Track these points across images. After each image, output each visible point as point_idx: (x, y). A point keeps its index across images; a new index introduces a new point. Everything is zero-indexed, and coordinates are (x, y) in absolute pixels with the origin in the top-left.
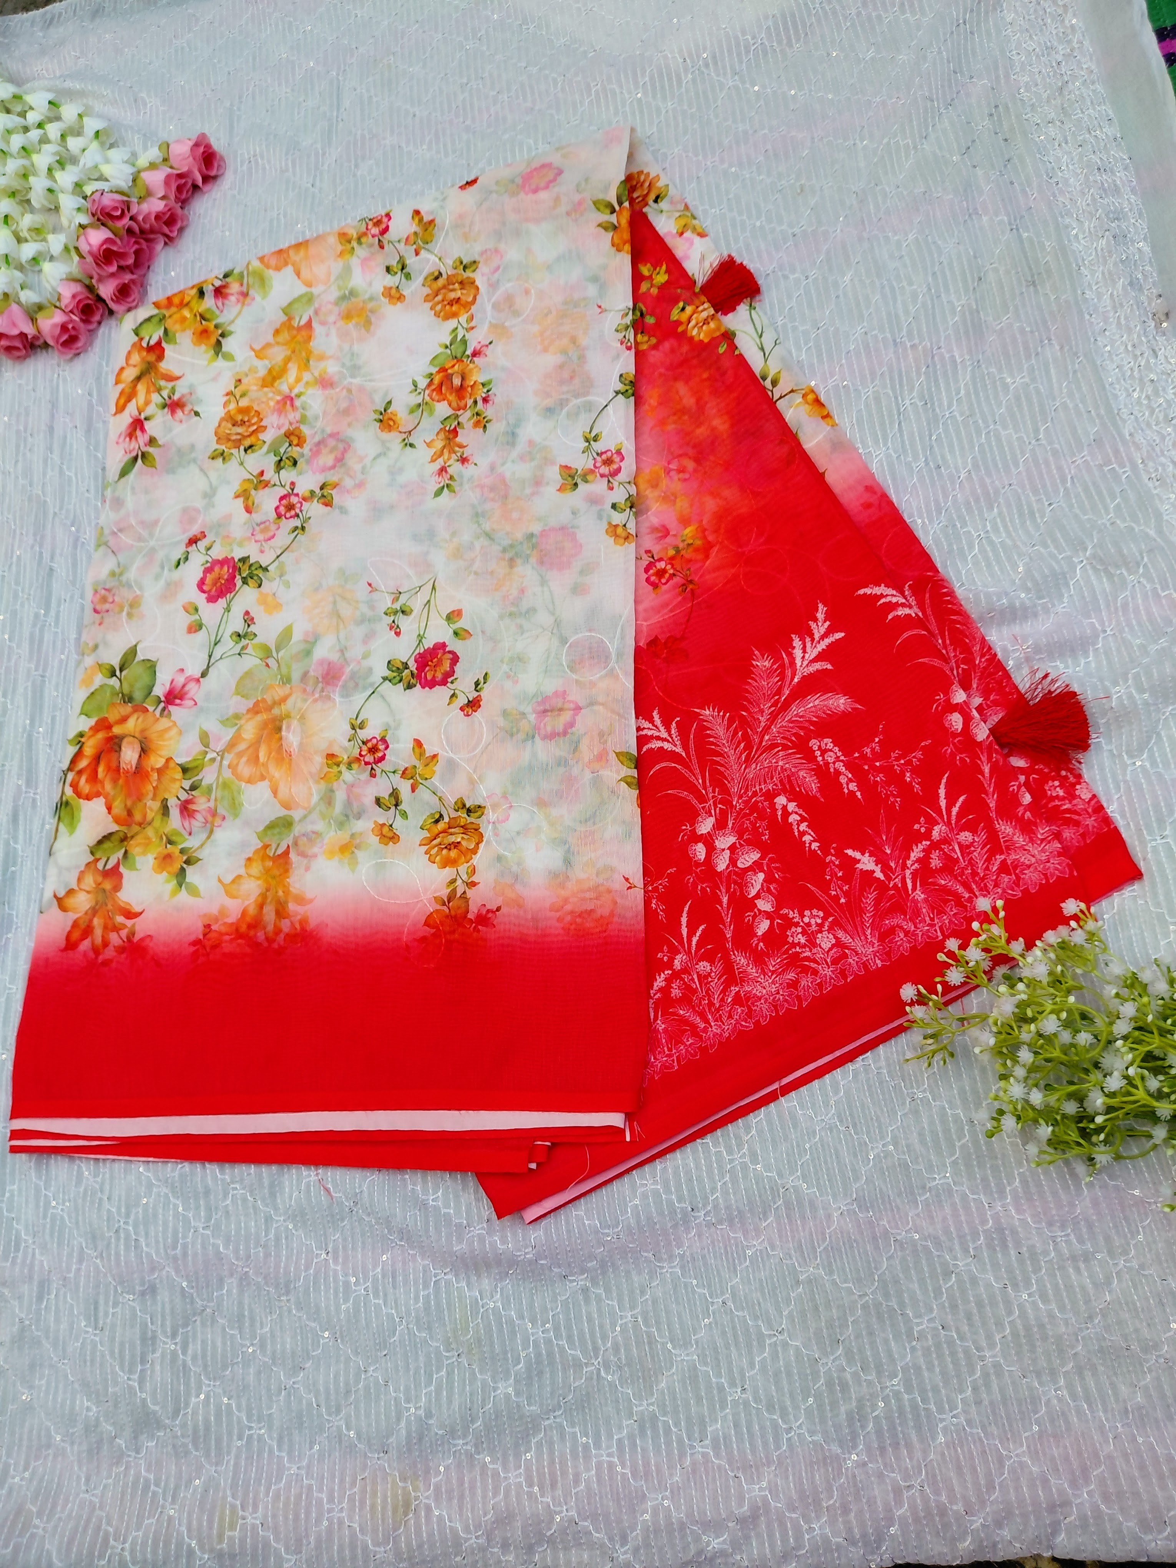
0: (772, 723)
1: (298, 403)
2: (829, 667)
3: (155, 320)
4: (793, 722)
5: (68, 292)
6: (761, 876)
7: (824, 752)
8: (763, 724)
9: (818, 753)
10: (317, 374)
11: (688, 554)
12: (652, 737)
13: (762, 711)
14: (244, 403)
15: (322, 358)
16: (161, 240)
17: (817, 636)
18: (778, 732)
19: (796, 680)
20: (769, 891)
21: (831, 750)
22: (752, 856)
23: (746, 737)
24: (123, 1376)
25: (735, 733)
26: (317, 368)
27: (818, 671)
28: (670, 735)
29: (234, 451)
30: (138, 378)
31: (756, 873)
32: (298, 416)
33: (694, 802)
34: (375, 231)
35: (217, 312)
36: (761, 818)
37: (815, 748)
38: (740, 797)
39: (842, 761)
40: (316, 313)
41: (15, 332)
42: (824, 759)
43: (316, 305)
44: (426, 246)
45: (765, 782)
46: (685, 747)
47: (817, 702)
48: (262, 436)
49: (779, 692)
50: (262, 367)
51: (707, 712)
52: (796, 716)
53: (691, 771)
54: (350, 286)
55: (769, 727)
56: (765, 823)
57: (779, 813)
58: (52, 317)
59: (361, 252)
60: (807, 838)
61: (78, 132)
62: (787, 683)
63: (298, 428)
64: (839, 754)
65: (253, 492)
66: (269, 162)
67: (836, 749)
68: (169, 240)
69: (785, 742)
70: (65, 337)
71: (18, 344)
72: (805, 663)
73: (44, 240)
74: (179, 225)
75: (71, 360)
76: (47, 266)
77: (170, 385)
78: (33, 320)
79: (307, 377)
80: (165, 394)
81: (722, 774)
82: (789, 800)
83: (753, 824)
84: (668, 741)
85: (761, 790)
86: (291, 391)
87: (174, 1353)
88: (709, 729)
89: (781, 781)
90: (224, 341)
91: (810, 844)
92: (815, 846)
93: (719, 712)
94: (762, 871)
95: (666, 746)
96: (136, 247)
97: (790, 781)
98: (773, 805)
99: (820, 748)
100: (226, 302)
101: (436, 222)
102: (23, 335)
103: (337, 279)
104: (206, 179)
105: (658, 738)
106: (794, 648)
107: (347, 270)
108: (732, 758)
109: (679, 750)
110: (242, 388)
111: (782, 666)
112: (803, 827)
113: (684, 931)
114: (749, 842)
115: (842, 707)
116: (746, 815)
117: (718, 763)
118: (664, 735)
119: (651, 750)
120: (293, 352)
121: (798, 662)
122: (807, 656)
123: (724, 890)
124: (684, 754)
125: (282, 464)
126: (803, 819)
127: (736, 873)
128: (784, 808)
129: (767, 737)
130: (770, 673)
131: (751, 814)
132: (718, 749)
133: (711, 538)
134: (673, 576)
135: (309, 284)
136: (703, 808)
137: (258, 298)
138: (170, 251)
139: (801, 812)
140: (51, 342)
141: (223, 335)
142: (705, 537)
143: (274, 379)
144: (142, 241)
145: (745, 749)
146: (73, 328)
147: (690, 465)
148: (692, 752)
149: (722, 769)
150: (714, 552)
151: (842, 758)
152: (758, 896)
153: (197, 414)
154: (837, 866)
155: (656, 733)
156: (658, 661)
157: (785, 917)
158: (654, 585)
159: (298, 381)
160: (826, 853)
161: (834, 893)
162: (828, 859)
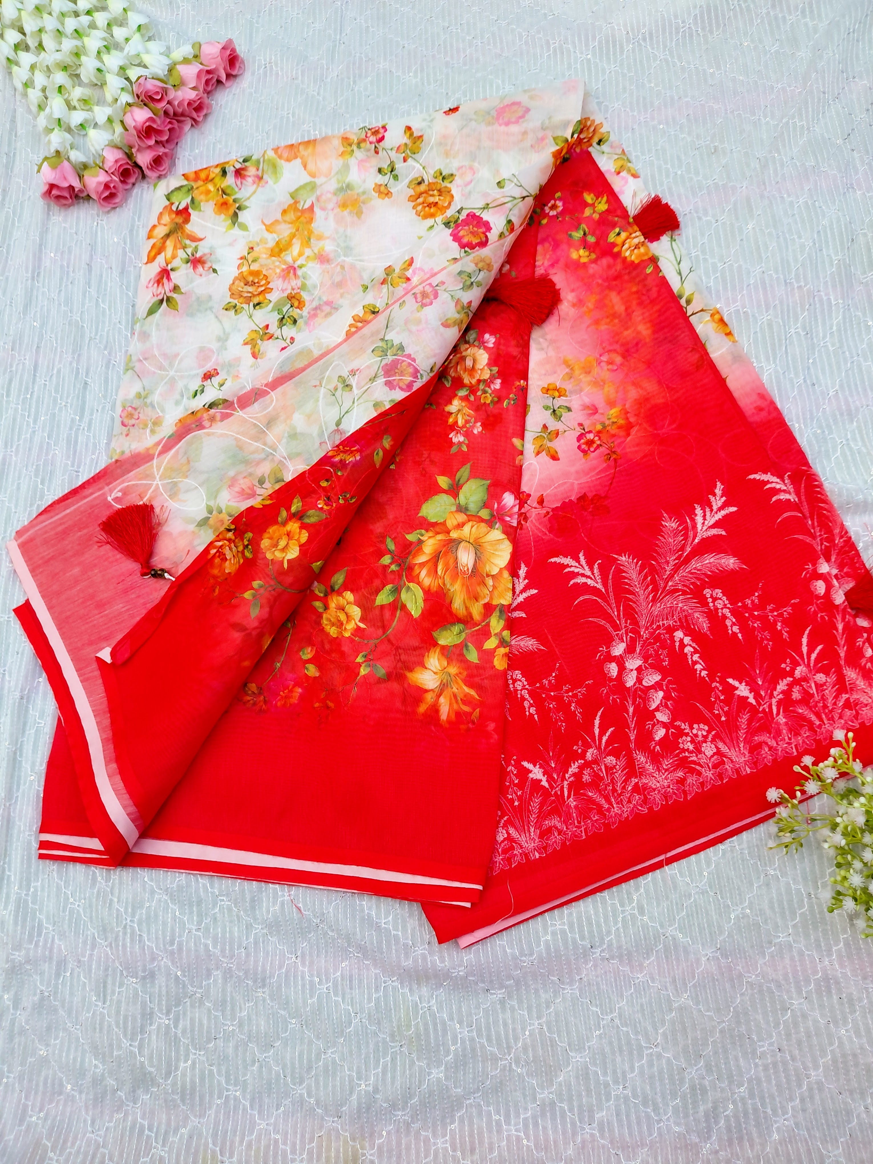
0: (675, 573)
1: (299, 272)
2: (724, 533)
3: (184, 190)
4: (692, 573)
5: (112, 157)
6: (661, 694)
7: (715, 599)
8: (668, 573)
9: (710, 600)
10: (316, 251)
11: (613, 430)
12: (578, 574)
13: (668, 563)
14: (255, 267)
15: (320, 238)
16: (189, 122)
17: (715, 508)
18: (680, 580)
19: (696, 541)
20: (666, 706)
21: (720, 599)
22: (654, 677)
23: (653, 581)
24: (126, 1043)
25: (645, 578)
26: (317, 246)
27: (714, 535)
28: (593, 574)
29: (245, 306)
30: (168, 236)
31: (656, 691)
32: (299, 284)
33: (610, 629)
34: (373, 139)
35: (236, 189)
36: (663, 647)
37: (708, 596)
38: (647, 628)
39: (728, 608)
40: (318, 200)
41: (66, 185)
42: (714, 605)
43: (318, 193)
44: (413, 156)
45: (667, 619)
46: (605, 584)
47: (712, 560)
48: (268, 296)
49: (683, 549)
50: (271, 240)
51: (624, 559)
52: (695, 568)
53: (609, 605)
54: (347, 181)
55: (673, 576)
56: (665, 652)
57: (677, 644)
58: (97, 176)
59: (359, 154)
60: (698, 667)
61: (121, 22)
62: (690, 542)
63: (299, 293)
64: (727, 602)
65: (259, 342)
66: (282, 69)
67: (724, 598)
68: (195, 122)
69: (685, 588)
70: (107, 194)
71: (66, 194)
72: (705, 528)
73: (90, 110)
74: (205, 112)
75: (108, 212)
76: (92, 133)
77: (194, 244)
78: (80, 177)
79: (308, 252)
80: (189, 251)
81: (633, 609)
82: (686, 635)
83: (656, 652)
84: (591, 579)
85: (664, 624)
86: (294, 262)
87: (168, 1027)
88: (625, 572)
89: (680, 619)
90: (240, 214)
91: (700, 671)
92: (704, 673)
93: (633, 559)
94: (661, 689)
95: (589, 582)
96: (170, 126)
97: (687, 620)
98: (672, 638)
99: (712, 596)
100: (244, 182)
101: (424, 138)
102: (71, 188)
103: (337, 173)
104: (229, 76)
105: (583, 575)
106: (696, 515)
107: (346, 167)
108: (642, 597)
109: (599, 586)
110: (253, 255)
111: (686, 529)
112: (696, 657)
113: (597, 731)
114: (652, 666)
115: (732, 566)
116: (650, 644)
117: (631, 600)
118: (589, 573)
119: (576, 584)
120: (298, 230)
121: (699, 526)
122: (706, 522)
123: (630, 702)
124: (603, 590)
125: (284, 320)
126: (696, 652)
127: (641, 690)
128: (681, 641)
129: (670, 584)
130: (676, 533)
131: (655, 643)
132: (631, 588)
133: (632, 420)
134: (598, 446)
135: (313, 175)
136: (617, 635)
137: (270, 182)
138: (196, 132)
139: (694, 645)
140: (94, 196)
141: (239, 208)
142: (627, 419)
143: (281, 251)
144: (175, 121)
145: (652, 591)
146: (114, 187)
147: (618, 359)
148: (611, 589)
149: (634, 605)
150: (633, 431)
151: (729, 606)
152: (657, 709)
153: (215, 271)
154: (720, 691)
155: (581, 571)
156: (585, 514)
157: (678, 728)
158: (584, 451)
159: (300, 254)
160: (713, 680)
161: (717, 712)
162: (714, 685)
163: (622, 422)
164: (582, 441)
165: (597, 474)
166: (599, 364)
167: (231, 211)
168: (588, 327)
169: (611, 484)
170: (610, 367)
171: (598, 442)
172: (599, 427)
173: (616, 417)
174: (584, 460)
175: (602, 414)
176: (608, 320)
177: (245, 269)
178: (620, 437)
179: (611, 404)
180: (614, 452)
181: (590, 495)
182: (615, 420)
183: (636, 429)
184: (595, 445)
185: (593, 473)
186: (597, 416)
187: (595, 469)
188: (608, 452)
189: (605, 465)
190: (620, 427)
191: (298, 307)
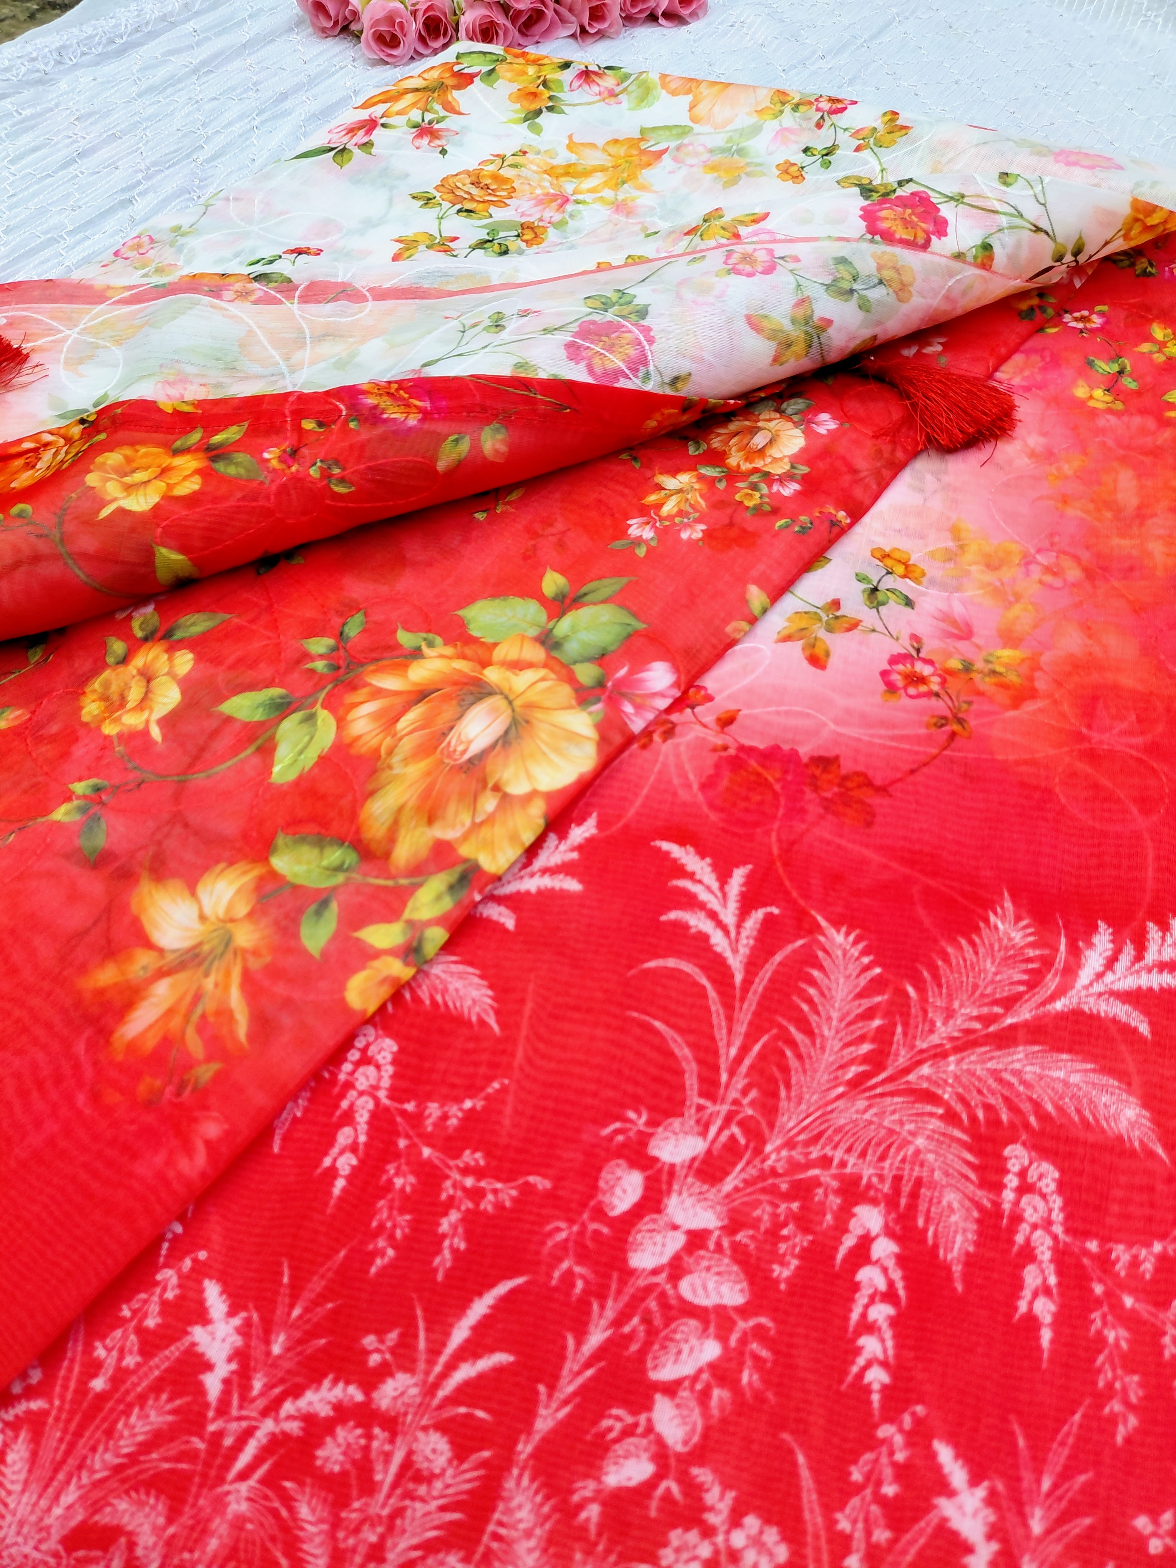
0: (957, 1050)
1: (570, 207)
2: (1144, 1029)
3: (491, 57)
4: (1001, 1081)
6: (711, 1350)
7: (1025, 1188)
8: (935, 1039)
9: (1012, 1181)
10: (621, 198)
12: (702, 906)
13: (949, 1014)
14: (506, 172)
17: (1151, 956)
18: (957, 1078)
19: (1059, 1005)
20: (704, 1397)
21: (1044, 1196)
22: (725, 1289)
23: (883, 1037)
25: (868, 1014)
26: (626, 192)
27: (1115, 1021)
28: (739, 926)
29: (446, 205)
30: (417, 90)
31: (704, 1332)
32: (557, 217)
33: (691, 1082)
34: (825, 106)
35: (566, 88)
36: (804, 1222)
37: (1014, 1166)
38: (790, 1144)
39: (1055, 1238)
40: (678, 148)
42: (1017, 1203)
43: (686, 141)
44: (876, 149)
45: (863, 1154)
46: (753, 966)
47: (1075, 1078)
48: (494, 210)
49: (1010, 1003)
50: (563, 157)
51: (839, 938)
52: (1017, 1073)
53: (730, 1019)
54: (743, 145)
55: (944, 1055)
56: (802, 1241)
57: (849, 1242)
59: (788, 119)
60: (870, 1345)
62: (1038, 999)
63: (546, 228)
64: (1057, 1216)
65: (422, 248)
67: (1057, 1202)
69: (959, 1107)
72: (1098, 988)
77: (443, 113)
79: (608, 194)
80: (428, 117)
81: (785, 1070)
82: (889, 1232)
83: (777, 1225)
84: (726, 932)
85: (843, 1164)
86: (574, 193)
88: (821, 968)
89: (898, 1179)
90: (545, 114)
91: (869, 1365)
92: (877, 1377)
93: (864, 953)
94: (723, 1338)
95: (718, 940)
97: (914, 1195)
98: (845, 1215)
99: (1023, 1174)
100: (586, 87)
101: (910, 132)
103: (735, 131)
105: (713, 915)
106: (1090, 945)
107: (756, 130)
108: (828, 1058)
109: (736, 964)
110: (520, 159)
111: (1047, 963)
112: (881, 1312)
113: (460, 1333)
114: (740, 1255)
115: (1122, 1127)
116: (773, 1190)
117: (792, 1043)
118: (729, 916)
119: (681, 927)
120: (615, 167)
121: (1085, 976)
122: (1109, 977)
123: (610, 1313)
124: (738, 978)
125: (487, 245)
126: (890, 1296)
127: (663, 1297)
128: (866, 1241)
129: (926, 1070)
130: (1013, 957)
131: (787, 1197)
132: (813, 1018)
134: (931, 694)
135: (696, 120)
136: (700, 1108)
139: (896, 1275)
141: (550, 109)
143: (566, 174)
145: (866, 1059)
148: (759, 985)
149: (793, 1062)
151: (1058, 1229)
152: (671, 1389)
153: (443, 152)
154: (895, 1465)
155: (714, 904)
156: (809, 795)
157: (693, 1490)
158: (891, 688)
159: (591, 191)
160: (891, 1414)
161: (844, 1525)
162: (885, 1431)
163: (1013, 678)
164: (900, 667)
165: (893, 738)
166: (1028, 564)
167: (535, 106)
168: (1040, 498)
169: (912, 772)
170: (1048, 578)
171: (935, 688)
172: (955, 664)
173: (1007, 666)
174: (878, 699)
175: (978, 647)
176: (1091, 506)
177: (491, 168)
178: (991, 700)
179: (1009, 638)
180: (960, 721)
181: (847, 766)
182: (999, 669)
183: (1039, 704)
184: (923, 688)
185: (883, 732)
186: (962, 645)
187: (894, 726)
188: (948, 713)
189: (923, 731)
190: (1004, 686)
191: (526, 241)
